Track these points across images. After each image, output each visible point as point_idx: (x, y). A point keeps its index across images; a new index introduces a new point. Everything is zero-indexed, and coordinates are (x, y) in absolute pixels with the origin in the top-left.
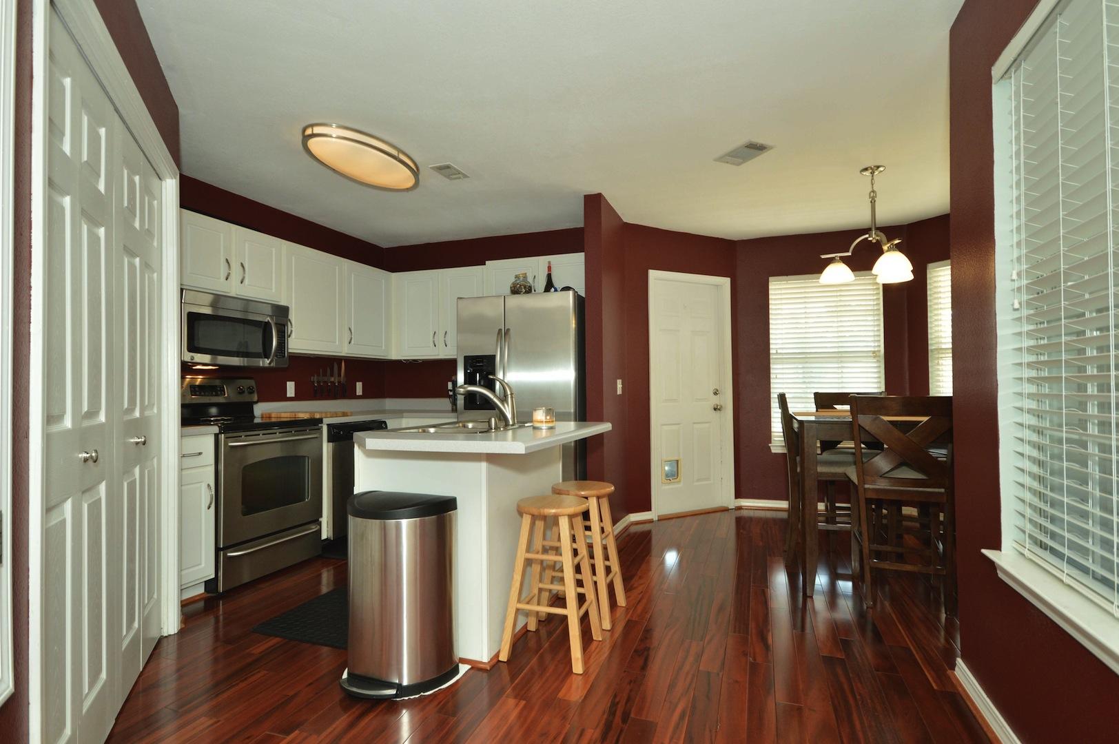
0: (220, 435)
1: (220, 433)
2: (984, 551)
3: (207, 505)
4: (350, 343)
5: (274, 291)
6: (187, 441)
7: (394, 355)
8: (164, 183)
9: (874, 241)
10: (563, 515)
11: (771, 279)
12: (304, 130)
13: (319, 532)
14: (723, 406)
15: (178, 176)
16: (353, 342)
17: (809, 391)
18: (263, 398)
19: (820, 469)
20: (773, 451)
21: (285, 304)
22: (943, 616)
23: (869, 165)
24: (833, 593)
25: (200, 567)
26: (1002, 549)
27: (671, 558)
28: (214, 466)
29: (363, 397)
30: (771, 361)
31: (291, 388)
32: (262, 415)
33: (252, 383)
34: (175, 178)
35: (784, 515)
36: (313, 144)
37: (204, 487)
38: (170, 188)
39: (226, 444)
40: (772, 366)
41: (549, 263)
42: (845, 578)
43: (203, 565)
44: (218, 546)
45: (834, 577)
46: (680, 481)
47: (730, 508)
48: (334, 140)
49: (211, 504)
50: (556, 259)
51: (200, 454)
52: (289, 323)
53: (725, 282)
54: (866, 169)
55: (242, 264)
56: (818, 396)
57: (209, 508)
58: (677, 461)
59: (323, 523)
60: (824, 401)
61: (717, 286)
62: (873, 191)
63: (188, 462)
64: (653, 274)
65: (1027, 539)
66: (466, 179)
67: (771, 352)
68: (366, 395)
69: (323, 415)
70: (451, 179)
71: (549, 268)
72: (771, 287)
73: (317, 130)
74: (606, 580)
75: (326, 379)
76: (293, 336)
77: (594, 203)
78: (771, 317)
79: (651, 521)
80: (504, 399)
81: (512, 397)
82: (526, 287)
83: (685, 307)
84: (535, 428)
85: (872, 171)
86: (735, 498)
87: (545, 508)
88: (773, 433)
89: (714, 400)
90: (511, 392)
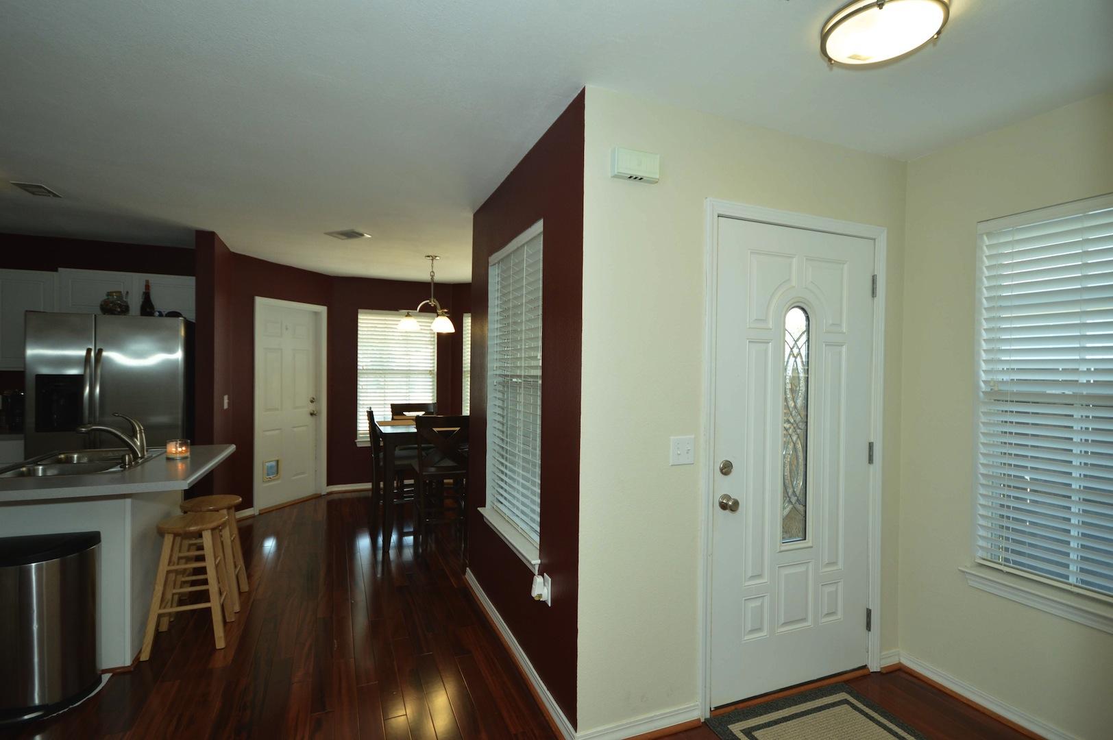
2: (479, 508)
9: (433, 305)
10: (207, 530)
11: (360, 310)
14: (319, 412)
17: (386, 402)
19: (398, 463)
20: (358, 446)
22: (463, 545)
23: (430, 254)
24: (400, 545)
26: (486, 507)
27: (270, 545)
30: (358, 375)
35: (370, 494)
40: (359, 379)
41: (148, 281)
42: (408, 534)
45: (401, 535)
46: (279, 478)
47: (323, 494)
50: (155, 279)
53: (323, 309)
54: (429, 256)
56: (393, 406)
58: (278, 461)
60: (398, 410)
61: (316, 312)
62: (433, 272)
66: (57, 198)
67: (359, 367)
70: (36, 194)
71: (146, 288)
72: (360, 317)
74: (235, 571)
78: (359, 340)
79: (253, 517)
80: (133, 435)
81: (141, 433)
82: (120, 306)
83: (287, 329)
84: (169, 459)
85: (433, 258)
86: (328, 485)
87: (190, 526)
88: (359, 432)
89: (311, 407)
90: (140, 427)
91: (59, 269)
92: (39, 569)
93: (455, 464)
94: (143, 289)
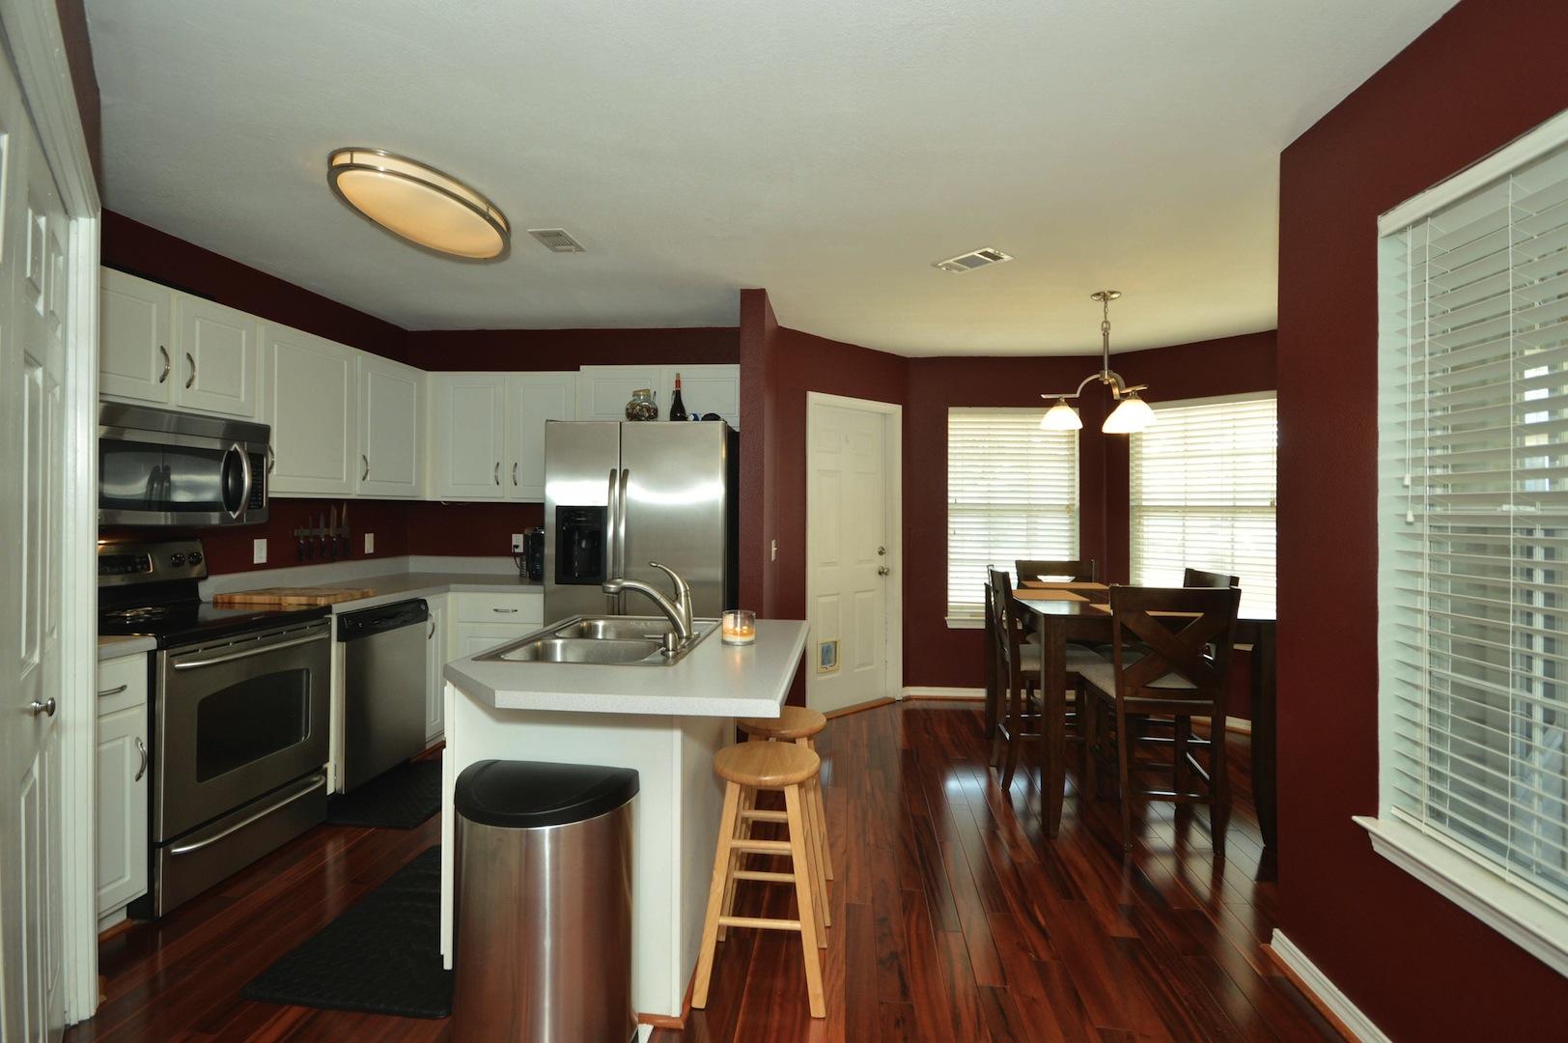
0: (158, 653)
1: (160, 647)
2: (1355, 818)
3: (135, 775)
4: (364, 479)
5: (243, 399)
6: (108, 667)
7: (429, 495)
8: (73, 223)
9: (1107, 383)
10: (792, 784)
11: (950, 409)
12: (331, 158)
13: (325, 786)
14: (890, 568)
15: (99, 213)
16: (368, 478)
17: (1008, 555)
18: (214, 569)
20: (949, 626)
21: (262, 421)
23: (1102, 290)
25: (121, 882)
26: (1379, 816)
28: (145, 707)
29: (376, 555)
30: (949, 513)
31: (260, 551)
32: (215, 598)
33: (198, 547)
34: (95, 217)
36: (347, 181)
37: (128, 743)
38: (84, 234)
39: (170, 665)
40: (950, 519)
41: (678, 375)
43: (127, 878)
44: (155, 840)
46: (837, 670)
47: (897, 698)
48: (381, 175)
49: (142, 771)
50: (686, 371)
51: (123, 688)
52: (270, 453)
53: (896, 410)
54: (1098, 294)
55: (189, 355)
56: (1020, 563)
57: (138, 778)
58: (836, 643)
59: (329, 770)
60: (1029, 571)
61: (885, 414)
62: (1106, 322)
63: (109, 703)
64: (814, 399)
65: (1424, 809)
66: (579, 254)
67: (950, 501)
68: (378, 554)
69: (331, 599)
70: (556, 251)
71: (678, 383)
72: (950, 419)
73: (359, 158)
75: (315, 532)
76: (275, 471)
77: (754, 300)
78: (949, 457)
80: (675, 597)
81: (686, 596)
82: (648, 410)
83: (847, 441)
84: (725, 643)
85: (1104, 297)
86: (904, 686)
87: (766, 775)
88: (949, 604)
89: (879, 562)
90: (685, 587)
91: (582, 367)
92: (555, 838)
93: (1194, 687)
94: (673, 388)
